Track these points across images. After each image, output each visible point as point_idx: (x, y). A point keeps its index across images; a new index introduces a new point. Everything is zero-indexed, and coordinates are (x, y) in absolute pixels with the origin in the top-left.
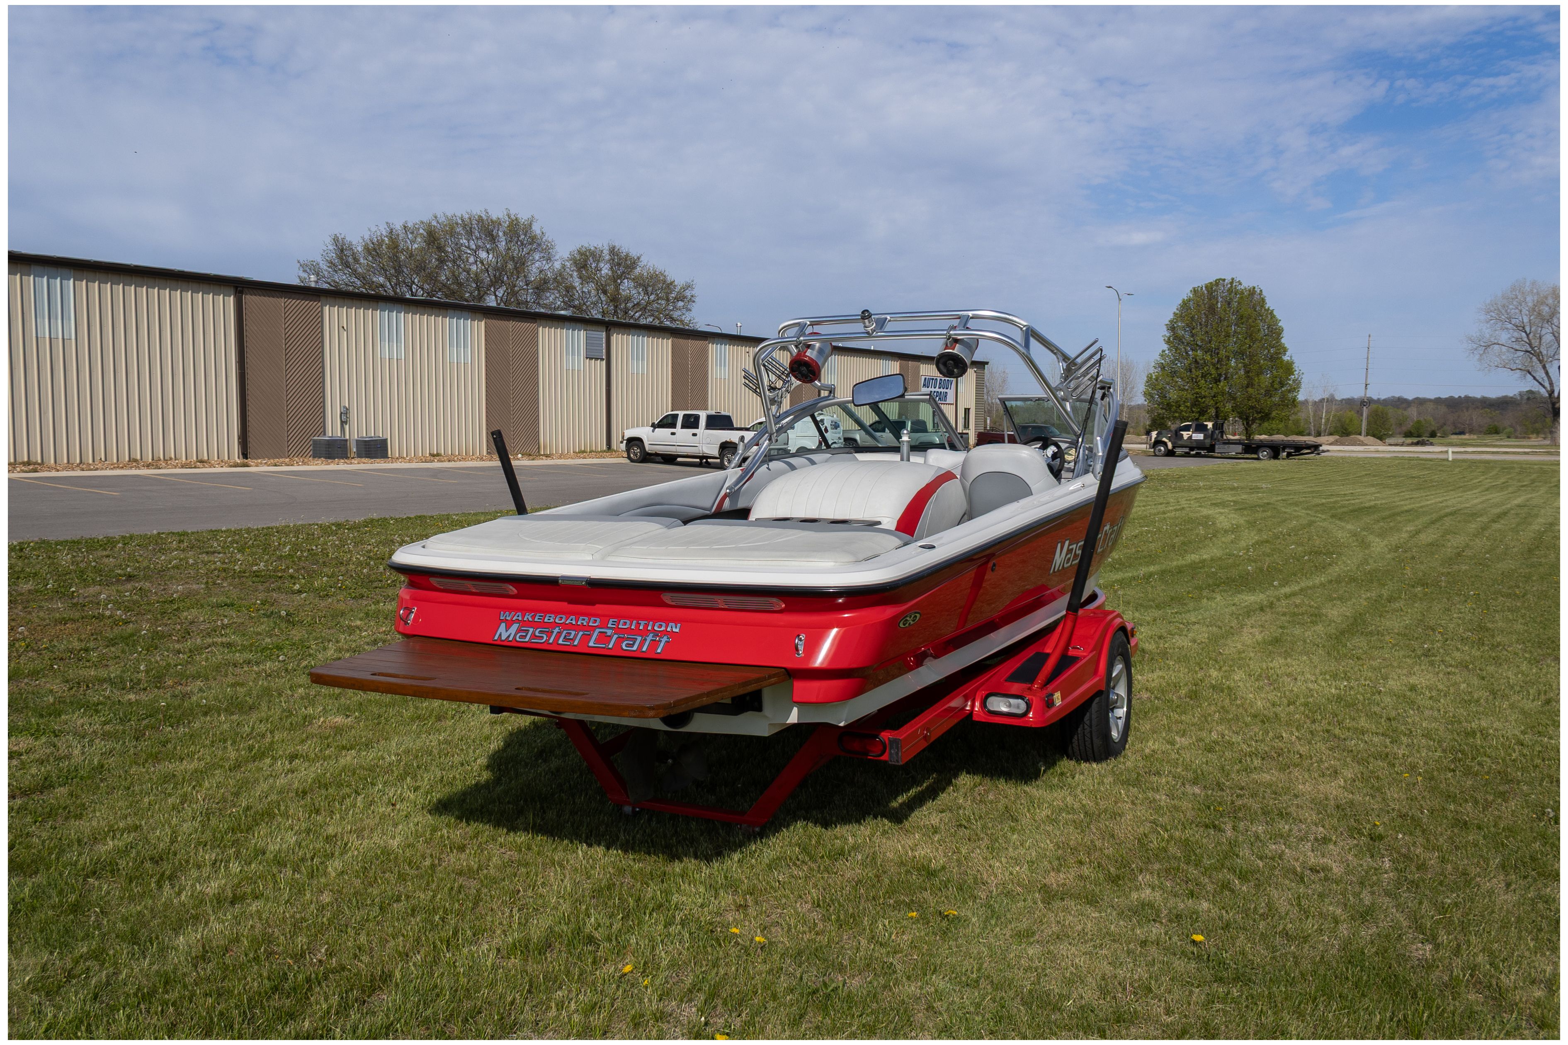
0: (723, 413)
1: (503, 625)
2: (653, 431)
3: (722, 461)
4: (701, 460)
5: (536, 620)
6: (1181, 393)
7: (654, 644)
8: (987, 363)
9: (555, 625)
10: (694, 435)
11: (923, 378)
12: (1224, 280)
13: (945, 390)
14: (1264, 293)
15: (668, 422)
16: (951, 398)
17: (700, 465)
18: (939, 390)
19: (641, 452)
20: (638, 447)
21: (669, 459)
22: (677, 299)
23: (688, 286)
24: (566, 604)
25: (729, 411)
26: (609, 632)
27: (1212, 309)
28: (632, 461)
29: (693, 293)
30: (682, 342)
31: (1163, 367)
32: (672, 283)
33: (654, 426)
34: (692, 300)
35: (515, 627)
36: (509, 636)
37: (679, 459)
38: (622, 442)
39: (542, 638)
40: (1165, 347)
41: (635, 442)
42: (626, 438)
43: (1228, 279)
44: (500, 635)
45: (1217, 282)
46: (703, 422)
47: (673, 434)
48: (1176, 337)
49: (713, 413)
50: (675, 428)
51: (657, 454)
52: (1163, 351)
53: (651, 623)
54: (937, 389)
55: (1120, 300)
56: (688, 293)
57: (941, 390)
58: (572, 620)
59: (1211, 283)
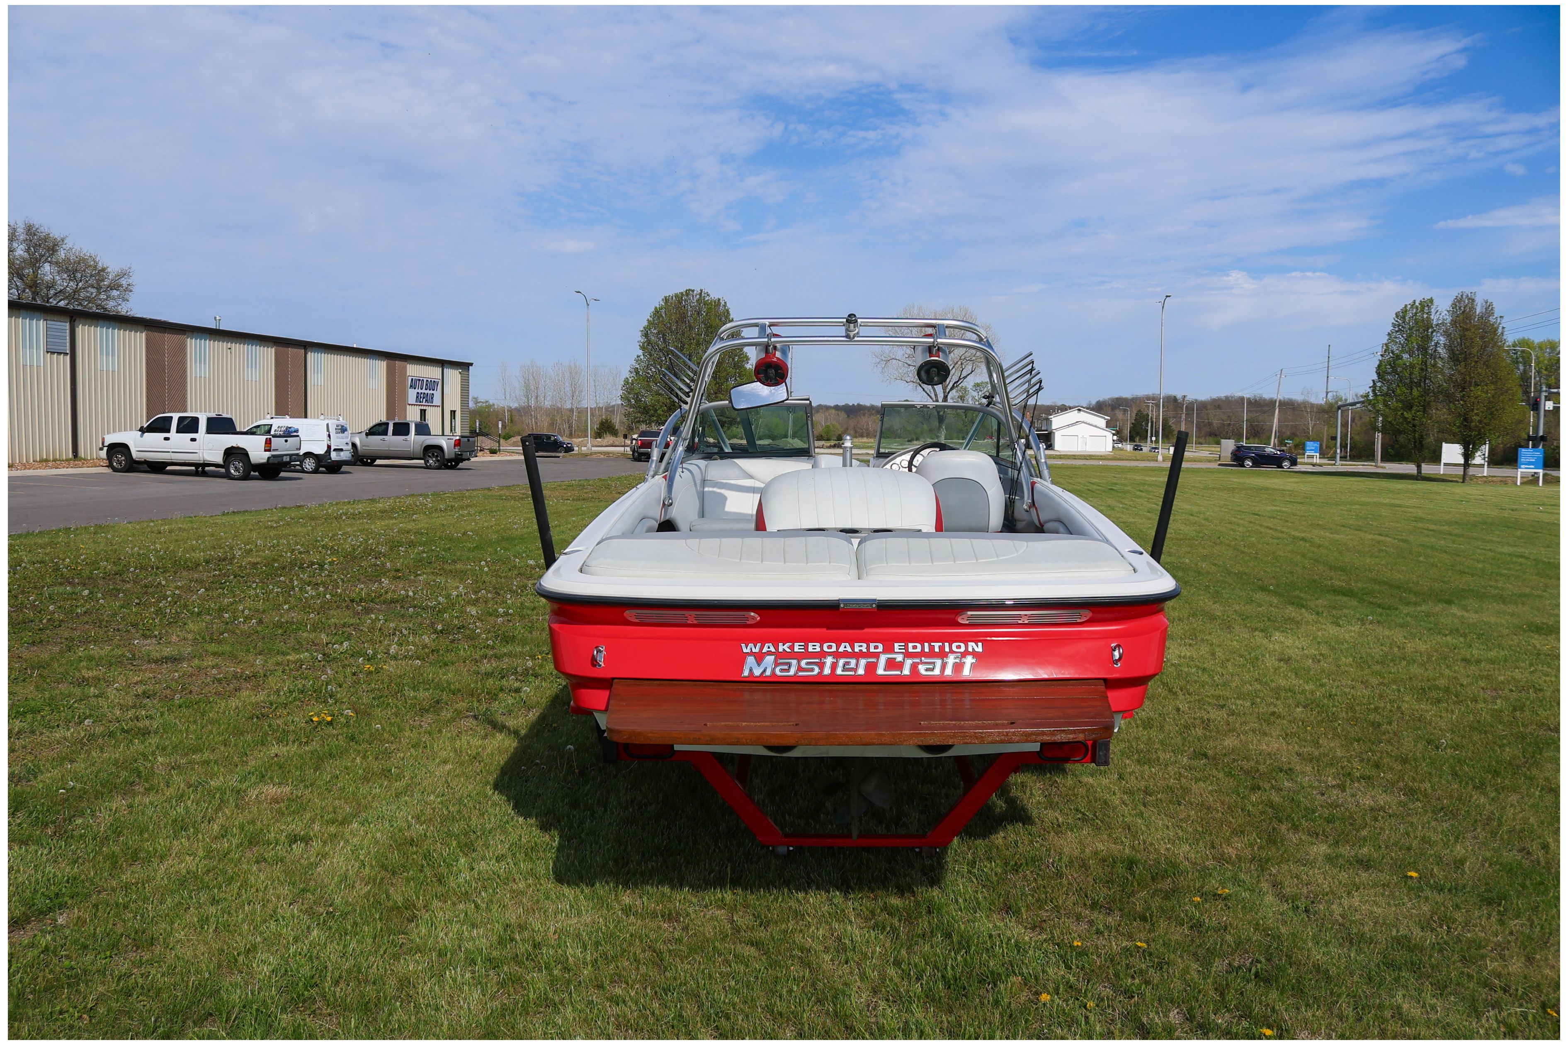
0: (225, 415)
1: (751, 660)
2: (142, 436)
3: (228, 471)
4: (197, 468)
5: (796, 650)
6: (656, 397)
7: (958, 667)
8: (471, 364)
9: (823, 654)
10: (193, 440)
11: (410, 378)
12: (693, 291)
13: (431, 392)
14: (728, 305)
15: (160, 426)
16: (437, 400)
17: (196, 474)
18: (426, 392)
19: (126, 460)
20: (123, 454)
21: (157, 467)
22: (111, 287)
23: (123, 274)
24: (825, 630)
25: (231, 414)
26: (899, 658)
27: (682, 318)
28: (115, 470)
29: (130, 281)
30: (157, 335)
31: (637, 371)
32: (103, 270)
33: (143, 430)
34: (128, 289)
35: (770, 659)
36: (765, 671)
37: (169, 468)
38: (101, 449)
39: (812, 670)
40: (640, 352)
41: (118, 449)
42: (106, 444)
43: (697, 290)
44: (751, 670)
45: (688, 292)
46: (203, 425)
47: (167, 439)
48: (649, 342)
49: (213, 415)
50: (168, 431)
51: (146, 462)
52: (638, 356)
53: (947, 644)
54: (424, 391)
55: (588, 305)
56: (124, 282)
57: (428, 391)
58: (845, 647)
59: (682, 293)
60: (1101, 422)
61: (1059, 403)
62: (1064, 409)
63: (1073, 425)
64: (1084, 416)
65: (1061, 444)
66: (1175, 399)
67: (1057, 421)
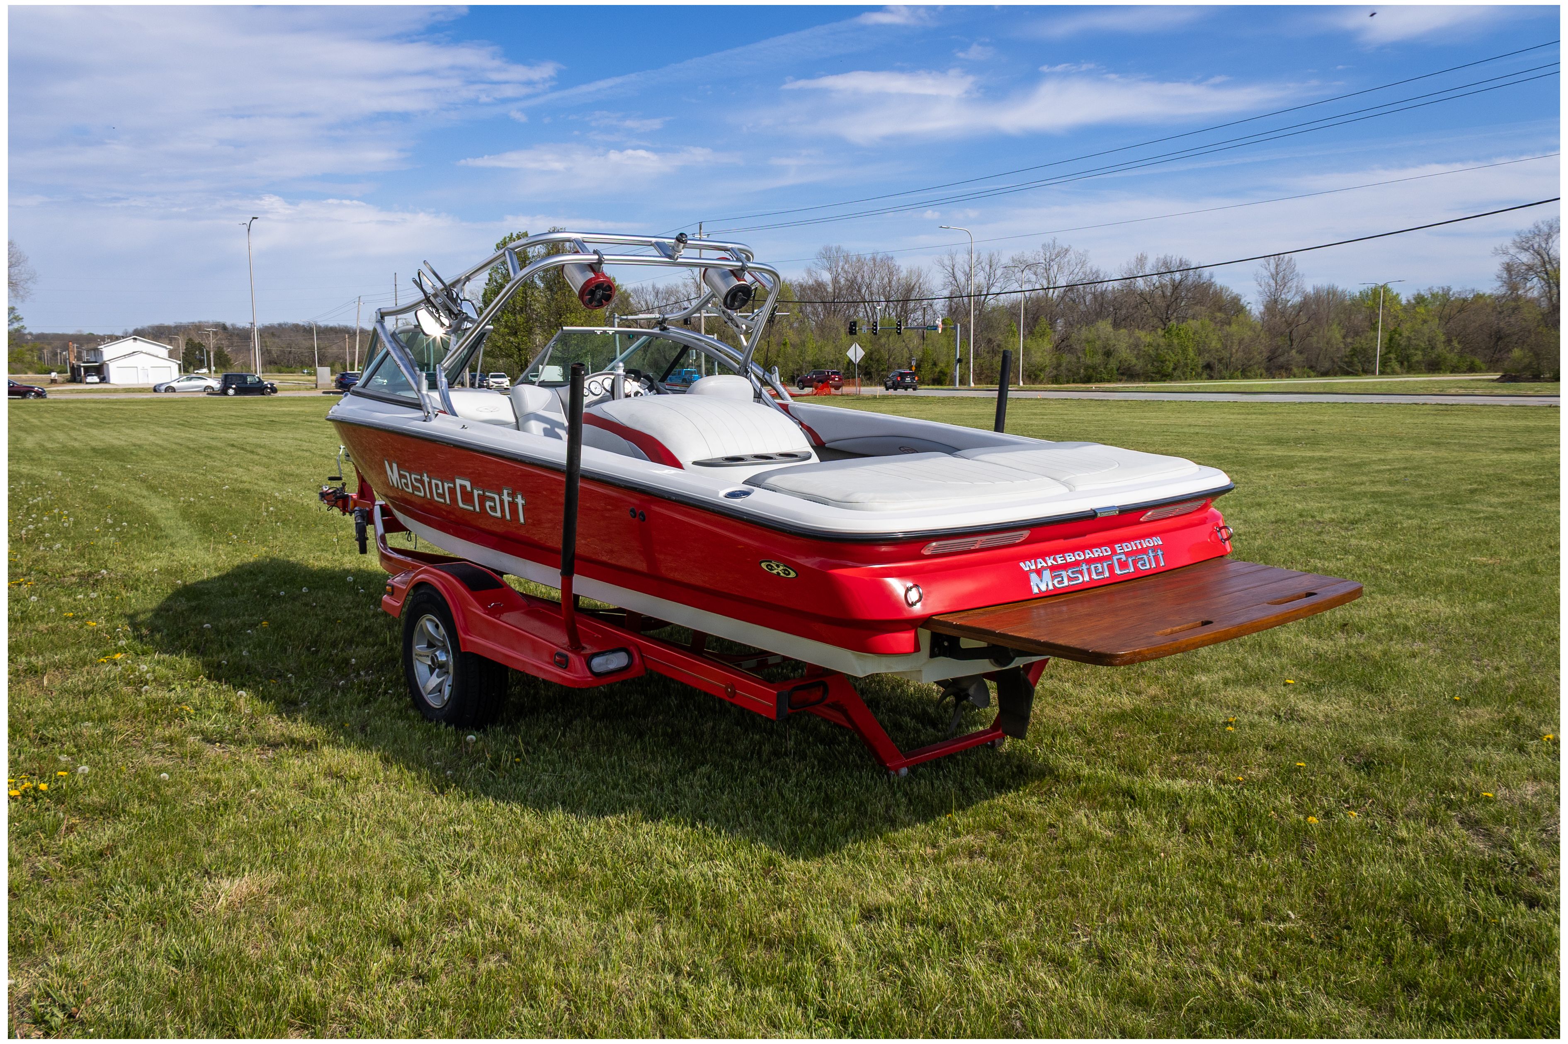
1: (1034, 577)
5: (1059, 561)
9: (1078, 563)
26: (1123, 558)
35: (1046, 574)
39: (1078, 578)
44: (1038, 586)
58: (1088, 554)
60: (162, 351)
61: (108, 333)
62: (114, 338)
63: (130, 355)
64: (141, 345)
65: (118, 376)
66: (224, 327)
67: (109, 352)
